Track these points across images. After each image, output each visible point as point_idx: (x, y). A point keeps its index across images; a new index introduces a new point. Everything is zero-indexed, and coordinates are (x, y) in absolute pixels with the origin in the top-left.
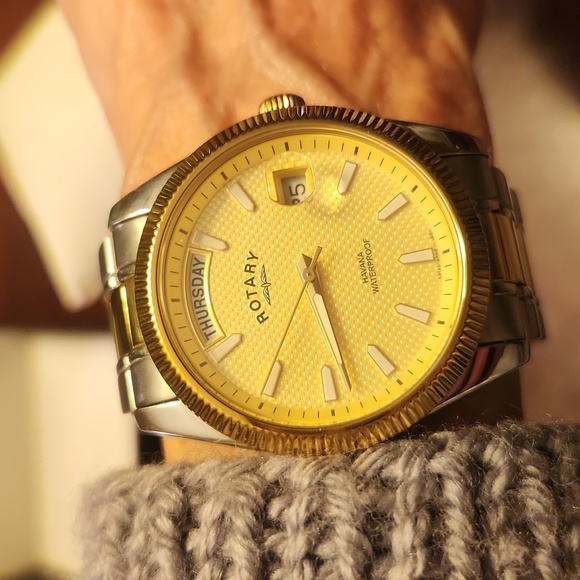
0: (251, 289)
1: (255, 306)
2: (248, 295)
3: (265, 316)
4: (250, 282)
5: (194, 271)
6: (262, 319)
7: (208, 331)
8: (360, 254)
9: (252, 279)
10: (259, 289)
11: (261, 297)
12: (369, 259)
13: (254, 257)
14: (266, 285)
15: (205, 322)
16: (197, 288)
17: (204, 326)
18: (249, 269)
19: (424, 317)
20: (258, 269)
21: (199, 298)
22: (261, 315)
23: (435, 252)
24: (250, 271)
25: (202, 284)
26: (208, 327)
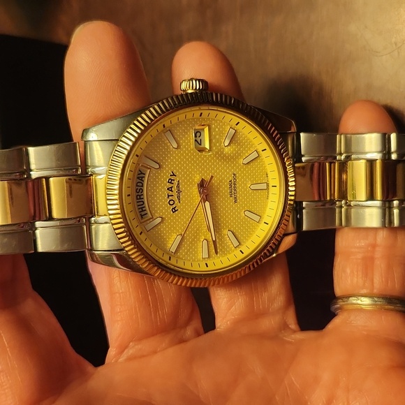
0: (171, 193)
1: (171, 203)
2: (168, 196)
3: (176, 209)
4: (170, 189)
5: (138, 178)
6: (174, 210)
7: (143, 213)
8: (231, 181)
9: (171, 188)
10: (175, 193)
11: (175, 198)
12: (235, 184)
13: (174, 175)
14: (179, 192)
16: (139, 188)
17: (141, 210)
18: (171, 181)
19: (257, 218)
20: (176, 182)
21: (140, 194)
22: (174, 208)
23: (268, 185)
24: (171, 183)
25: (142, 186)
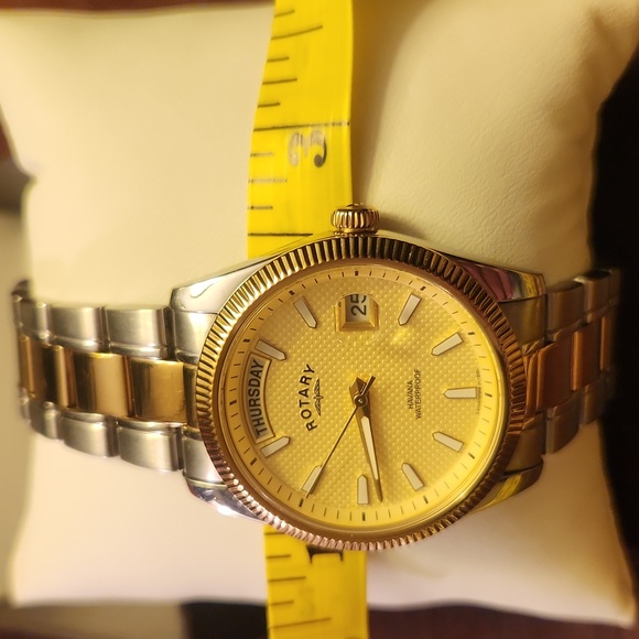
0: (304, 399)
1: (306, 414)
2: (301, 404)
3: (314, 425)
4: (304, 393)
5: (252, 372)
6: (311, 427)
7: (259, 428)
8: (410, 383)
9: (306, 391)
10: (312, 399)
11: (312, 408)
12: (417, 388)
13: (310, 370)
14: (319, 397)
15: (258, 420)
16: (253, 388)
17: (256, 423)
18: (305, 380)
19: (457, 446)
20: (313, 383)
21: (254, 397)
22: (311, 424)
23: (479, 391)
24: (305, 383)
25: (259, 385)
26: (259, 424)
